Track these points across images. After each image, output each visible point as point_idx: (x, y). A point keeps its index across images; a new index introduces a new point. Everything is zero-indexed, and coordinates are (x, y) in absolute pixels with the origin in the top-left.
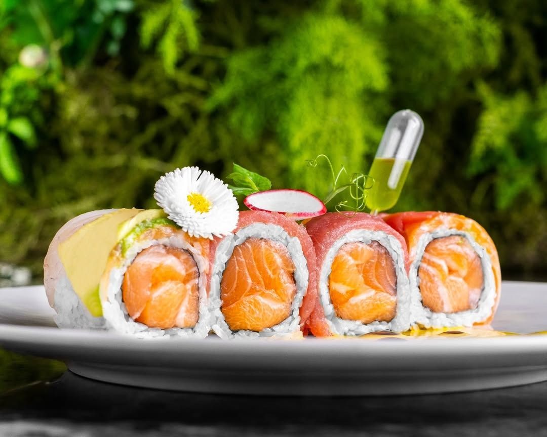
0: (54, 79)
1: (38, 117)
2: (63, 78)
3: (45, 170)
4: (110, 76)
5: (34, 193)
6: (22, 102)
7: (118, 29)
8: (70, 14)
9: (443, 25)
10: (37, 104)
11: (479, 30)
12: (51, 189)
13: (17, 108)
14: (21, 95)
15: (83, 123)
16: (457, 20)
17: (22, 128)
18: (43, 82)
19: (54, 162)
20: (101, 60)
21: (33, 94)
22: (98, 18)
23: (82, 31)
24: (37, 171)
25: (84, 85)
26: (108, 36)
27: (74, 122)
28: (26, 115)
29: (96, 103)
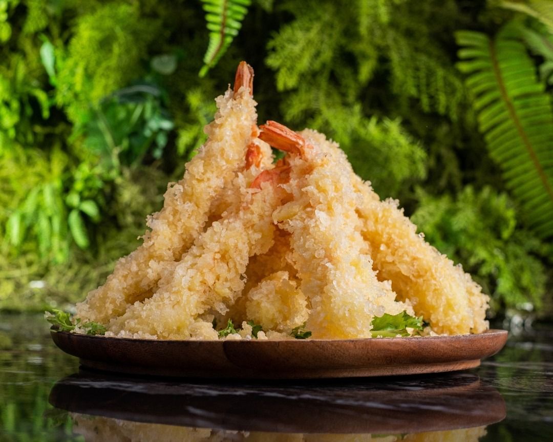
0: (114, 174)
1: (101, 200)
2: (121, 174)
3: (105, 237)
4: (154, 172)
5: (96, 254)
6: (90, 189)
7: (162, 141)
8: (127, 129)
9: (390, 148)
10: (101, 191)
11: (413, 152)
12: (108, 250)
13: (86, 194)
14: (90, 184)
15: (134, 205)
16: (398, 145)
17: (90, 208)
18: (106, 176)
19: (113, 232)
20: (148, 160)
21: (99, 184)
22: (147, 133)
23: (135, 141)
24: (100, 239)
25: (135, 179)
26: (154, 144)
27: (128, 205)
28: (94, 199)
29: (144, 192)
